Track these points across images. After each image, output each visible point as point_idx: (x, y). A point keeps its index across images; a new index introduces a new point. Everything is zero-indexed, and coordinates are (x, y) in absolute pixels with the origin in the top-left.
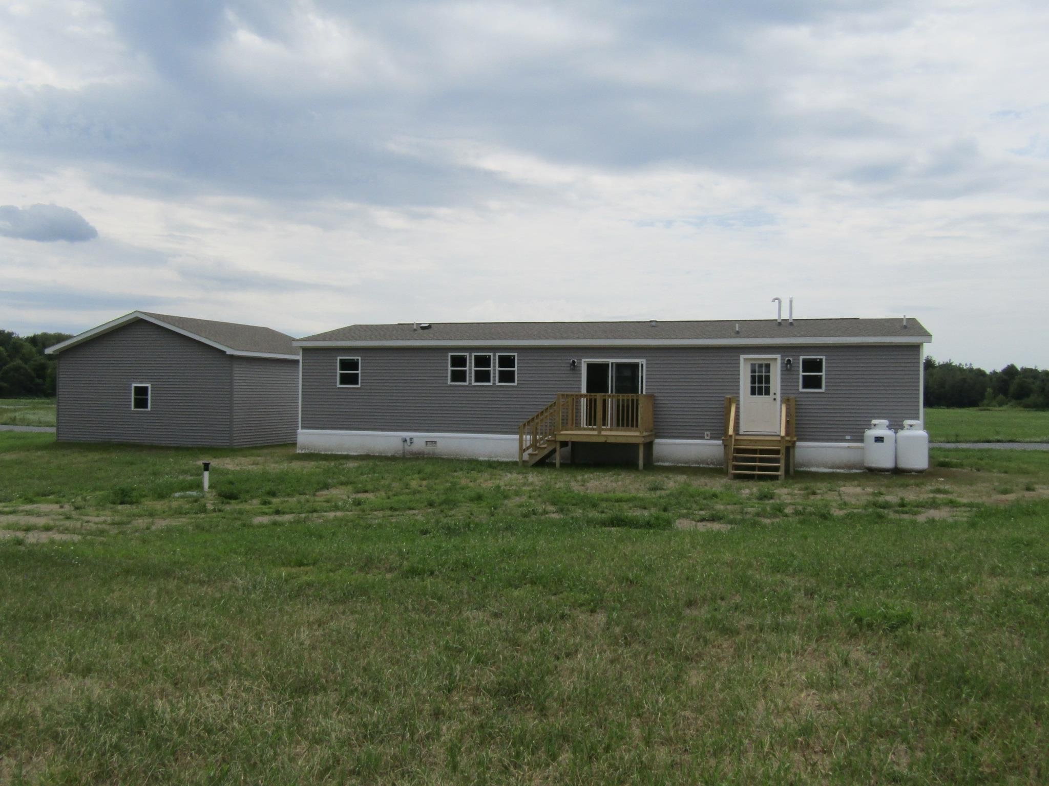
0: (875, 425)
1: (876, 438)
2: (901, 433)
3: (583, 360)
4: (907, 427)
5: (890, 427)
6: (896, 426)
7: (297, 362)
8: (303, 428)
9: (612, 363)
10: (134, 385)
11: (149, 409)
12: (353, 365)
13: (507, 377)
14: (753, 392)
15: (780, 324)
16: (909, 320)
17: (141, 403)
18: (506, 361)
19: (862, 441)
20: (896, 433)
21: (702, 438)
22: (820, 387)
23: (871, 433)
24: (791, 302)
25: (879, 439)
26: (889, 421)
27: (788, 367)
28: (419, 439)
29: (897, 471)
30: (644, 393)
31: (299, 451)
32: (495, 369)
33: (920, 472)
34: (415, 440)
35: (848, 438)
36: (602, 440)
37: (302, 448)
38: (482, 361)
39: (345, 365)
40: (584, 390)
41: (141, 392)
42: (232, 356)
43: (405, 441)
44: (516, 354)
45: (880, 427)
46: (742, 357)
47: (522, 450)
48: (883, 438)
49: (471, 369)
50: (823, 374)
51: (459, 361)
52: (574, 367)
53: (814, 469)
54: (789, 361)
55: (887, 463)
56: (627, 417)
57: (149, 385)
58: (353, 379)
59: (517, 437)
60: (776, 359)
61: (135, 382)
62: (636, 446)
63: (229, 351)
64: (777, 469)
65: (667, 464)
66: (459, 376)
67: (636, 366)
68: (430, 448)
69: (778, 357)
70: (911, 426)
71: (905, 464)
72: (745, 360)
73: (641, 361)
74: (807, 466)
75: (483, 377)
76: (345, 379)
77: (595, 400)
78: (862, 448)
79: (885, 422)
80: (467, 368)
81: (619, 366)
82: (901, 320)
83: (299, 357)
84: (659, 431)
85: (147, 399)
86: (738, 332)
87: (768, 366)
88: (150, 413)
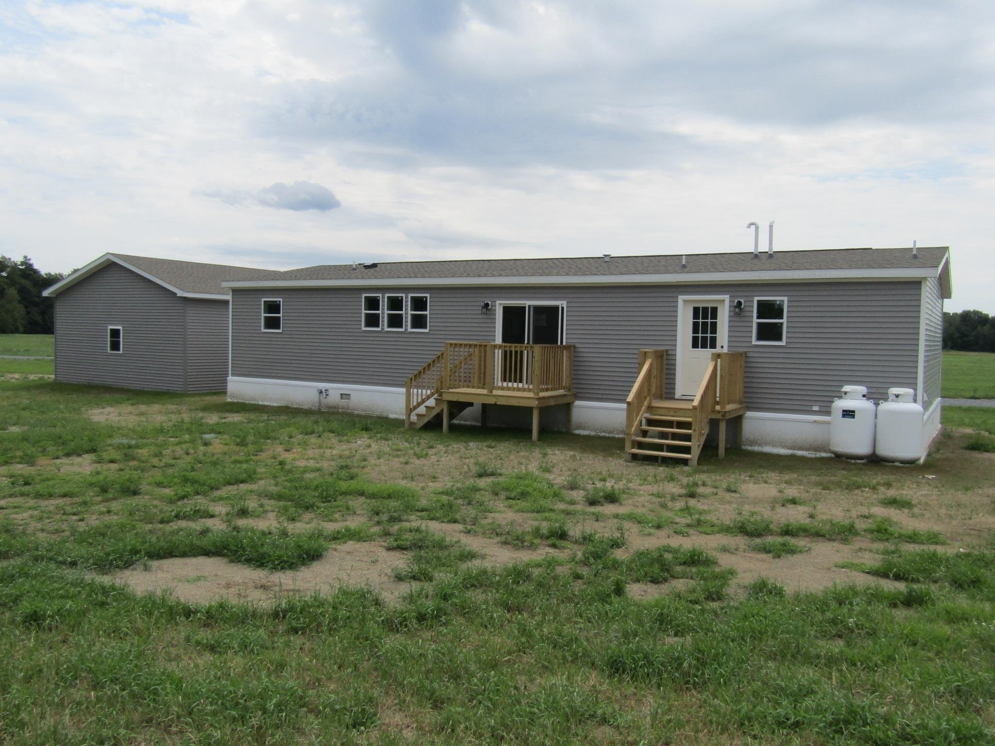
0: (846, 393)
1: (844, 411)
2: (884, 406)
3: (498, 302)
4: (891, 397)
5: (867, 397)
6: (877, 396)
8: (233, 375)
9: (529, 306)
10: (110, 327)
11: (121, 352)
12: (276, 308)
14: (695, 345)
17: (115, 346)
18: (419, 304)
19: (828, 413)
20: (877, 404)
22: (779, 338)
23: (842, 403)
24: (771, 227)
25: (849, 414)
26: (867, 387)
27: (738, 309)
28: (335, 390)
29: (875, 461)
30: (564, 343)
31: (229, 400)
32: (407, 312)
33: (909, 466)
34: (330, 392)
35: (816, 408)
37: (233, 396)
38: (396, 304)
39: (269, 307)
40: (499, 340)
41: (115, 333)
42: (183, 298)
43: (321, 392)
44: (428, 295)
45: (853, 396)
46: (681, 298)
47: (410, 410)
48: (854, 412)
49: (384, 312)
50: (784, 320)
51: (373, 303)
52: (488, 310)
53: (768, 449)
54: (739, 303)
55: (860, 447)
57: (120, 328)
58: (275, 323)
59: (405, 390)
60: (723, 301)
61: (111, 324)
63: (180, 293)
64: (687, 450)
65: (586, 433)
66: (372, 321)
67: (556, 308)
68: (344, 402)
69: (726, 298)
70: (897, 396)
71: (884, 451)
72: (685, 301)
73: (562, 303)
74: (757, 445)
75: (396, 321)
76: (269, 323)
78: (828, 423)
79: (863, 389)
80: (380, 312)
81: (537, 309)
83: (229, 297)
85: (119, 342)
86: (684, 266)
87: (714, 310)
88: (120, 355)
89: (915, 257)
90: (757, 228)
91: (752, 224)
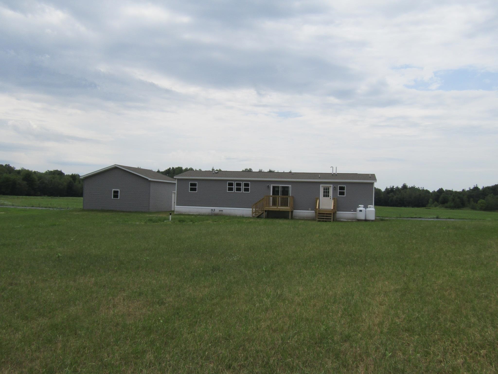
0: (360, 207)
1: (360, 210)
2: (367, 209)
3: (271, 185)
4: (369, 207)
5: (364, 207)
6: (366, 207)
7: (175, 184)
8: (177, 205)
9: (281, 186)
10: (113, 190)
11: (119, 198)
12: (195, 185)
13: (247, 190)
14: (324, 196)
15: (333, 175)
16: (371, 174)
17: (116, 196)
18: (247, 185)
19: (356, 211)
20: (366, 209)
21: (308, 210)
22: (344, 195)
23: (359, 209)
24: (336, 168)
25: (361, 211)
26: (364, 206)
27: (335, 189)
28: (217, 209)
29: (366, 220)
30: (290, 195)
31: (175, 213)
32: (242, 187)
33: (372, 221)
34: (215, 210)
35: (352, 210)
36: (278, 210)
37: (176, 212)
38: (239, 185)
39: (192, 185)
40: (271, 194)
41: (116, 192)
42: (150, 181)
43: (212, 210)
44: (250, 183)
45: (361, 207)
46: (321, 185)
47: (253, 213)
48: (362, 210)
49: (235, 187)
50: (345, 191)
51: (231, 184)
52: (269, 187)
53: (342, 220)
54: (335, 187)
55: (363, 218)
56: (285, 203)
57: (119, 190)
58: (195, 190)
59: (251, 209)
60: (331, 186)
61: (113, 189)
62: (289, 212)
63: (150, 179)
64: (330, 219)
65: (297, 218)
66: (231, 189)
67: (288, 187)
68: (221, 212)
69: (332, 185)
70: (370, 207)
71: (368, 218)
72: (322, 186)
73: (290, 186)
74: (340, 219)
75: (239, 189)
76: (192, 189)
77: (276, 198)
78: (356, 214)
79: (363, 206)
80: (233, 187)
81: (283, 187)
82: (369, 174)
83: (176, 182)
84: (295, 207)
85: (118, 195)
86: (320, 177)
87: (329, 188)
88: (118, 199)
89: (370, 177)
90: (333, 168)
91: (332, 167)
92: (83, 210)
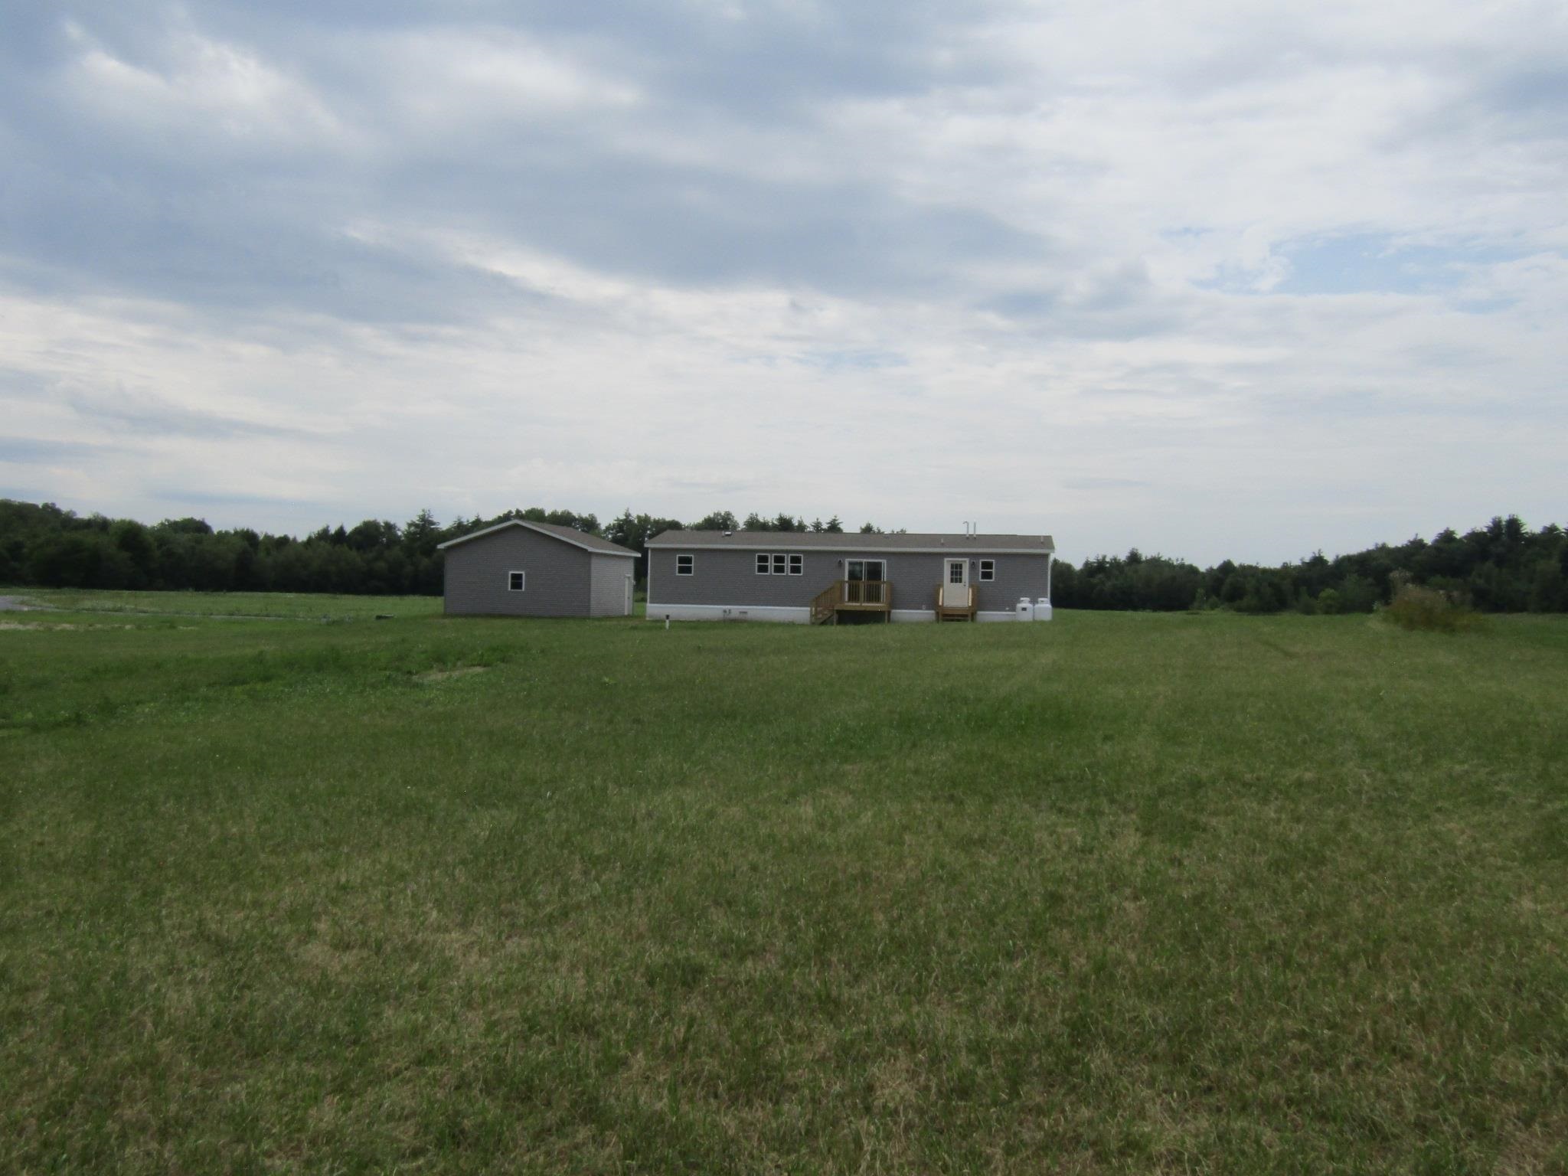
0: (1022, 601)
1: (1022, 608)
2: (1037, 606)
3: (846, 561)
4: (1040, 602)
5: (1031, 602)
6: (1034, 601)
8: (651, 603)
9: (865, 562)
10: (511, 572)
11: (523, 590)
12: (688, 560)
13: (796, 570)
14: (952, 581)
15: (968, 538)
16: (1044, 537)
17: (516, 585)
18: (796, 560)
19: (1014, 610)
20: (1034, 605)
21: (921, 609)
22: (991, 578)
23: (1020, 606)
24: (975, 524)
25: (1024, 609)
26: (1030, 599)
27: (973, 566)
28: (735, 610)
29: (1034, 625)
30: (885, 581)
31: (648, 619)
32: (787, 564)
34: (732, 611)
35: (1007, 609)
36: (863, 609)
37: (651, 616)
38: (779, 560)
39: (681, 560)
40: (846, 579)
41: (517, 578)
42: (591, 553)
43: (725, 611)
44: (802, 555)
45: (1025, 602)
46: (946, 559)
47: (811, 616)
48: (1026, 608)
49: (771, 564)
50: (993, 570)
51: (763, 559)
52: (841, 564)
53: (987, 627)
54: (973, 562)
56: (873, 595)
57: (523, 573)
58: (688, 570)
59: (809, 609)
60: (965, 561)
61: (511, 570)
62: (882, 612)
63: (590, 549)
66: (763, 569)
67: (880, 564)
68: (742, 616)
69: (967, 560)
70: (1042, 601)
71: (1037, 622)
72: (947, 561)
73: (884, 561)
74: (984, 626)
75: (779, 569)
76: (682, 570)
77: (857, 585)
78: (1015, 615)
79: (1028, 599)
80: (769, 564)
81: (869, 563)
82: (1039, 537)
83: (648, 555)
84: (893, 605)
85: (521, 584)
86: (942, 544)
87: (961, 566)
88: (523, 593)
90: (968, 524)
92: (445, 616)
